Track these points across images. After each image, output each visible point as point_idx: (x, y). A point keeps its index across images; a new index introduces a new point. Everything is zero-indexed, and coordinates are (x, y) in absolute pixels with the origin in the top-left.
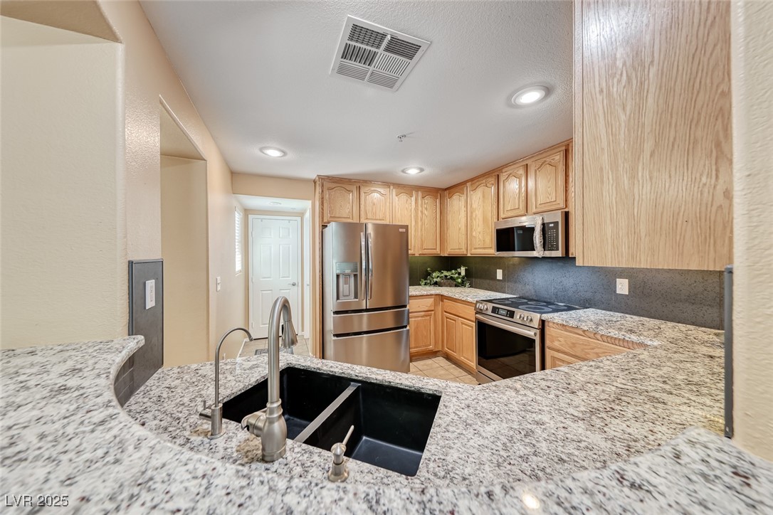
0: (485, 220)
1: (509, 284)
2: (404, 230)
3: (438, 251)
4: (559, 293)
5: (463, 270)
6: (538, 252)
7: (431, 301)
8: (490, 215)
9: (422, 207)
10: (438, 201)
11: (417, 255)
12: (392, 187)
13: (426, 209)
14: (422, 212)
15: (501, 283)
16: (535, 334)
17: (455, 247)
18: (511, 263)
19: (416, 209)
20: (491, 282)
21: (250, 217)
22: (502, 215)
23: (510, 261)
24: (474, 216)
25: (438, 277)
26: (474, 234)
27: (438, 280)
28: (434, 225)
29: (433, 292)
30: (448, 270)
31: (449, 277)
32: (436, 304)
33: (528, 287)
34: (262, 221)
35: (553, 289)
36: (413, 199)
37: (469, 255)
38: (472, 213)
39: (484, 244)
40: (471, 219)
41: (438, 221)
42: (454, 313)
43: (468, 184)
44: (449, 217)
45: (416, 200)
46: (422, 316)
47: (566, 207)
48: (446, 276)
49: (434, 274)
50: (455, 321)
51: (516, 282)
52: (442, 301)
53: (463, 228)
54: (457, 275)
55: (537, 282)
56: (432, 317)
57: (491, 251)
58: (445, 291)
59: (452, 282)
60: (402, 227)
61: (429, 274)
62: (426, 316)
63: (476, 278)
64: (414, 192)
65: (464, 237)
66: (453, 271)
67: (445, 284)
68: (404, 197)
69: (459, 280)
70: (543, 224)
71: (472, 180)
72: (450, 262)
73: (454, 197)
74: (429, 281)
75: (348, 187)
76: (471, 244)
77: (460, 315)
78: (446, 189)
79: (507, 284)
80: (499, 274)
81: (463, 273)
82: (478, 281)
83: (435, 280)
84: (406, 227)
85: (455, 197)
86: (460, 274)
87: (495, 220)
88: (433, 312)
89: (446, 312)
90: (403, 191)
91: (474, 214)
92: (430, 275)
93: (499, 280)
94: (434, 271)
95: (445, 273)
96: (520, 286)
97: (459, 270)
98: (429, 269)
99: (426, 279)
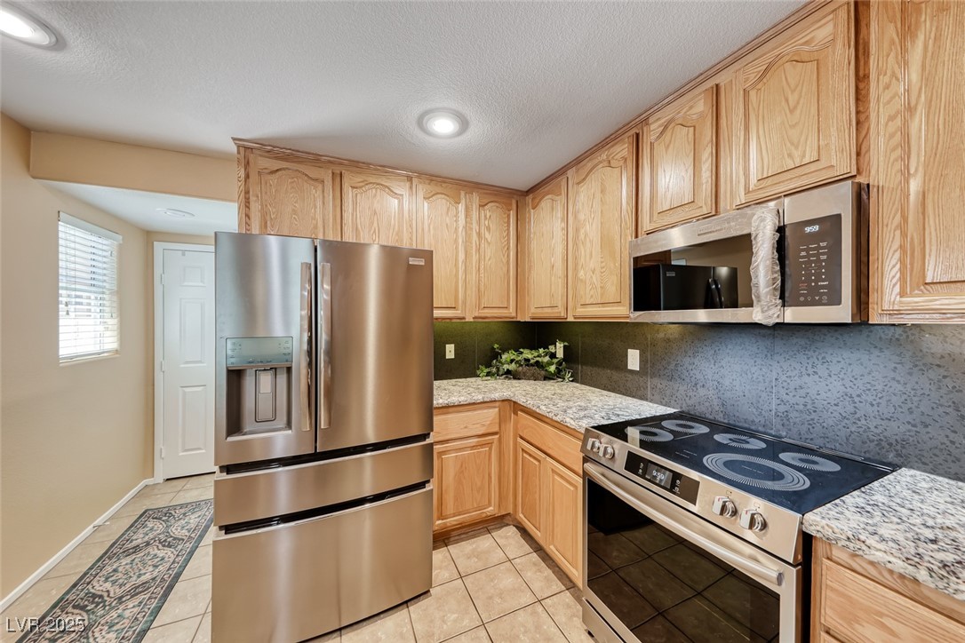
0: (606, 241)
1: (656, 381)
2: (421, 262)
3: (510, 313)
4: (793, 415)
5: (559, 349)
6: (764, 310)
7: (492, 413)
8: (617, 228)
9: (479, 223)
10: (513, 214)
11: (469, 319)
12: (415, 181)
13: (488, 229)
14: (479, 234)
15: (636, 377)
16: (780, 578)
17: (544, 303)
18: (661, 335)
19: (467, 228)
20: (616, 375)
21: (159, 247)
22: (646, 225)
23: (658, 331)
24: (582, 236)
25: (512, 361)
26: (581, 274)
27: (513, 367)
28: (505, 260)
29: (496, 396)
30: (533, 347)
31: (532, 361)
32: (502, 420)
33: (702, 392)
34: (184, 255)
35: (775, 402)
36: (461, 207)
37: (571, 319)
38: (577, 230)
39: (602, 295)
40: (575, 244)
41: (512, 254)
42: (539, 446)
43: (570, 173)
44: (534, 245)
45: (467, 209)
46: (473, 447)
47: (859, 171)
48: (527, 360)
49: (505, 357)
50: (539, 461)
51: (671, 378)
52: (516, 414)
53: (559, 265)
54: (547, 359)
55: (727, 382)
56: (494, 447)
57: (621, 309)
58: (523, 391)
59: (539, 372)
60: (417, 253)
61: (496, 355)
62: (482, 445)
63: (584, 364)
64: (463, 193)
65: (561, 282)
66: (541, 350)
67: (524, 374)
68: (442, 202)
69: (552, 369)
70: (781, 230)
71: (577, 161)
72: (537, 333)
73: (543, 204)
74: (494, 370)
75: (313, 172)
76: (575, 296)
77: (549, 452)
78: (528, 192)
79: (650, 382)
80: (634, 359)
81: (560, 354)
82: (588, 370)
83: (506, 367)
84: (428, 255)
85: (546, 203)
86: (553, 356)
87: (630, 238)
88: (497, 436)
89: (522, 438)
90: (439, 189)
91: (582, 231)
92: (497, 358)
93: (632, 372)
94: (505, 350)
95: (527, 354)
96: (681, 389)
97: (552, 349)
98: (496, 346)
99: (489, 365)
